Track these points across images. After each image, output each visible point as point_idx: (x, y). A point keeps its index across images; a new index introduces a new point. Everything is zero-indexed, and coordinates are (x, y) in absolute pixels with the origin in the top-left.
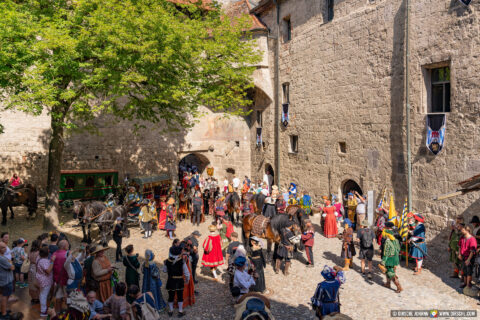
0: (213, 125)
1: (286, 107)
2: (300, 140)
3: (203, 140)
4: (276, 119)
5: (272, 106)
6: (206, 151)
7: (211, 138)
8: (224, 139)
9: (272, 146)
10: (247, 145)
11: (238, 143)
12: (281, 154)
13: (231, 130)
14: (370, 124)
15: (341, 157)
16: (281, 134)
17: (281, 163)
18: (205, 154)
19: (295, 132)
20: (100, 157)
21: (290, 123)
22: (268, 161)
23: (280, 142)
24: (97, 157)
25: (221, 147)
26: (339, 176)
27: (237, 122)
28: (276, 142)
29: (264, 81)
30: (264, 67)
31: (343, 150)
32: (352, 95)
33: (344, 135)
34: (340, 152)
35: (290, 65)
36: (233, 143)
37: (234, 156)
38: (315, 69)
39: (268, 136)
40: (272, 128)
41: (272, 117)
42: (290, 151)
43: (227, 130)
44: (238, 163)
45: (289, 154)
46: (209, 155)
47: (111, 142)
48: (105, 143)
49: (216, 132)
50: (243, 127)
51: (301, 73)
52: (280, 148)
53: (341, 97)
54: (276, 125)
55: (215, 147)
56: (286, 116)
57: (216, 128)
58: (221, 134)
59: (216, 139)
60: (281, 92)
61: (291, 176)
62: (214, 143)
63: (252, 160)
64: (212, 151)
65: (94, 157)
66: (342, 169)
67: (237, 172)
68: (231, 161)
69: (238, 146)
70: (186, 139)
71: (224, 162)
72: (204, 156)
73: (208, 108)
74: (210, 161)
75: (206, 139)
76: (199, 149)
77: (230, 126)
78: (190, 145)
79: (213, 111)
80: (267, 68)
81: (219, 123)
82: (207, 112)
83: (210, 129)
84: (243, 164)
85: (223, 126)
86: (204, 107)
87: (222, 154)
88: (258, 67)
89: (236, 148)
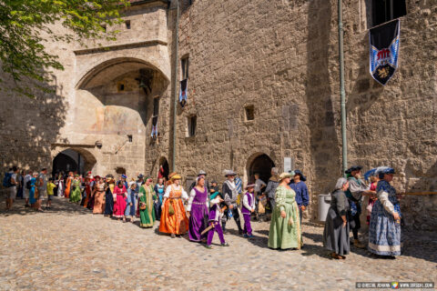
0: (102, 117)
1: (184, 84)
2: (199, 118)
3: (88, 132)
4: (173, 101)
5: (169, 87)
6: (93, 147)
7: (97, 132)
8: (115, 132)
9: (167, 134)
10: (141, 139)
11: (130, 137)
12: (177, 141)
13: (123, 122)
14: (286, 71)
15: (247, 126)
16: (177, 118)
17: (177, 152)
18: (90, 150)
19: (193, 111)
21: (188, 101)
22: (163, 154)
23: (177, 127)
25: (110, 143)
26: (245, 152)
27: (133, 115)
28: (172, 129)
29: (161, 60)
30: (161, 43)
31: (250, 116)
32: (262, 42)
33: (252, 96)
34: (246, 121)
35: (190, 33)
36: (125, 137)
37: (126, 153)
38: (218, 27)
39: (165, 124)
40: (167, 114)
41: (168, 101)
42: (187, 135)
43: (118, 122)
44: (130, 161)
45: (186, 139)
46: (96, 152)
49: (105, 125)
50: (137, 119)
51: (201, 38)
52: (176, 134)
53: (248, 50)
54: (172, 109)
55: (103, 142)
56: (184, 94)
57: (106, 120)
58: (112, 127)
59: (105, 133)
60: (180, 68)
61: (188, 166)
62: (102, 138)
63: (147, 157)
64: (100, 147)
66: (248, 142)
67: (128, 172)
68: (122, 158)
69: (131, 140)
70: (61, 130)
71: (114, 160)
72: (90, 153)
73: (97, 97)
74: (97, 158)
75: (93, 132)
76: (82, 143)
77: (122, 118)
78: (65, 140)
79: (104, 102)
80: (166, 44)
81: (109, 115)
82: (96, 102)
83: (98, 122)
84: (135, 162)
85: (114, 119)
86: (92, 95)
87: (112, 150)
88: (156, 43)
89: (128, 143)
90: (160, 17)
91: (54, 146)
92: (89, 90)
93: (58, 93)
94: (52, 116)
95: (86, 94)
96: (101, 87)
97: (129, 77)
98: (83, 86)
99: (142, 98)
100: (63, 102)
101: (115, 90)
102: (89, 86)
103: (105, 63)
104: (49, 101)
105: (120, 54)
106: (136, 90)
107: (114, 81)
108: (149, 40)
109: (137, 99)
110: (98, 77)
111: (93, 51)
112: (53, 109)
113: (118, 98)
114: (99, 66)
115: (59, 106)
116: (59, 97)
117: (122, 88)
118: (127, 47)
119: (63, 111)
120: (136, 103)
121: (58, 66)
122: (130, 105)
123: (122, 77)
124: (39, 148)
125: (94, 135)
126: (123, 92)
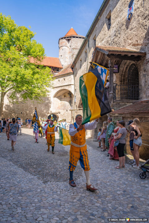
5: (74, 97)
6: (58, 113)
7: (59, 109)
8: (63, 109)
11: (67, 110)
13: (65, 106)
16: (75, 106)
17: (75, 115)
20: (23, 113)
24: (22, 113)
25: (62, 112)
27: (67, 103)
30: (72, 85)
35: (76, 83)
37: (66, 115)
39: (73, 107)
43: (64, 106)
46: (59, 115)
47: (26, 108)
48: (24, 109)
50: (68, 105)
54: (74, 103)
55: (61, 112)
56: (75, 100)
57: (61, 106)
59: (61, 109)
60: (75, 92)
62: (60, 111)
63: (71, 116)
64: (60, 113)
65: (20, 112)
67: (66, 120)
70: (50, 109)
71: (63, 117)
74: (59, 117)
75: (58, 109)
76: (55, 112)
78: (51, 111)
79: (61, 100)
81: (62, 104)
82: (59, 100)
83: (59, 106)
84: (68, 117)
85: (63, 105)
87: (63, 114)
88: (71, 85)
89: (66, 112)
90: (72, 77)
91: (48, 113)
92: (56, 97)
93: (49, 99)
94: (48, 106)
95: (56, 99)
96: (60, 96)
97: (66, 93)
98: (55, 97)
99: (70, 99)
100: (51, 101)
101: (63, 97)
102: (56, 96)
103: (59, 90)
104: (47, 101)
105: (63, 88)
106: (68, 97)
107: (63, 94)
108: (69, 84)
109: (69, 99)
110: (58, 94)
111: (57, 87)
112: (48, 104)
113: (64, 99)
115: (50, 103)
116: (50, 100)
117: (65, 96)
118: (64, 86)
119: (50, 104)
120: (68, 101)
121: (48, 92)
122: (67, 101)
123: (64, 93)
124: (45, 114)
125: (58, 110)
126: (65, 97)
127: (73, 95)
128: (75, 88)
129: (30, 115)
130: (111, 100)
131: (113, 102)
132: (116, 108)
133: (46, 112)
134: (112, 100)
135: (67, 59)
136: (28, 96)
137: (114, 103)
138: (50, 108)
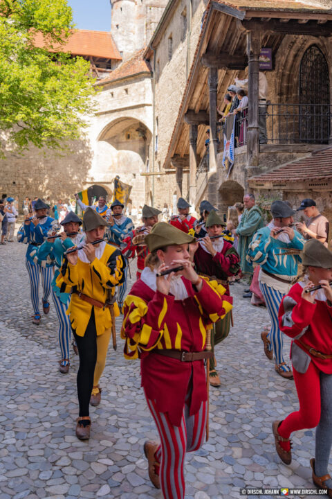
0: (116, 160)
2: (161, 165)
3: (107, 172)
5: (153, 139)
6: (110, 183)
7: (113, 172)
8: (125, 172)
11: (135, 175)
13: (130, 164)
16: (155, 163)
17: (155, 188)
18: (108, 185)
19: (159, 159)
20: (17, 183)
21: (158, 152)
24: (14, 183)
27: (135, 157)
28: (153, 170)
35: (158, 101)
36: (131, 175)
39: (151, 166)
40: (152, 158)
41: (152, 149)
44: (134, 194)
45: (158, 179)
47: (26, 171)
48: (21, 172)
49: (119, 167)
50: (138, 161)
51: (162, 107)
54: (154, 156)
56: (157, 146)
57: (119, 163)
58: (122, 168)
59: (118, 172)
60: (156, 125)
61: (158, 198)
63: (146, 190)
65: (11, 182)
69: (135, 178)
70: (90, 171)
72: (108, 188)
73: (112, 145)
75: (110, 172)
76: (103, 181)
77: (129, 160)
78: (92, 178)
79: (117, 148)
80: (151, 105)
81: (121, 158)
82: (112, 148)
83: (113, 164)
84: (138, 194)
85: (124, 161)
86: (108, 144)
88: (143, 105)
89: (133, 180)
90: (146, 85)
91: (85, 183)
92: (106, 140)
93: (87, 145)
94: (82, 163)
95: (105, 144)
96: (115, 137)
97: (133, 128)
98: (101, 138)
99: (141, 145)
100: (91, 150)
101: (124, 138)
102: (106, 137)
103: (114, 121)
104: (81, 151)
105: (122, 114)
106: (137, 138)
107: (123, 132)
108: (140, 103)
109: (139, 145)
110: (111, 131)
111: (106, 113)
112: (82, 158)
113: (126, 145)
114: (110, 123)
115: (88, 154)
116: (88, 148)
117: (128, 137)
118: (126, 109)
119: (90, 157)
120: (137, 149)
121: (84, 126)
122: (134, 150)
123: (127, 129)
124: (76, 184)
125: (111, 174)
126: (128, 140)
127: (150, 133)
128: (156, 115)
129: (37, 190)
130: (254, 145)
131: (260, 152)
132: (266, 167)
133: (79, 181)
134: (256, 145)
135: (132, 34)
136: (31, 139)
137: (261, 155)
138: (89, 168)
